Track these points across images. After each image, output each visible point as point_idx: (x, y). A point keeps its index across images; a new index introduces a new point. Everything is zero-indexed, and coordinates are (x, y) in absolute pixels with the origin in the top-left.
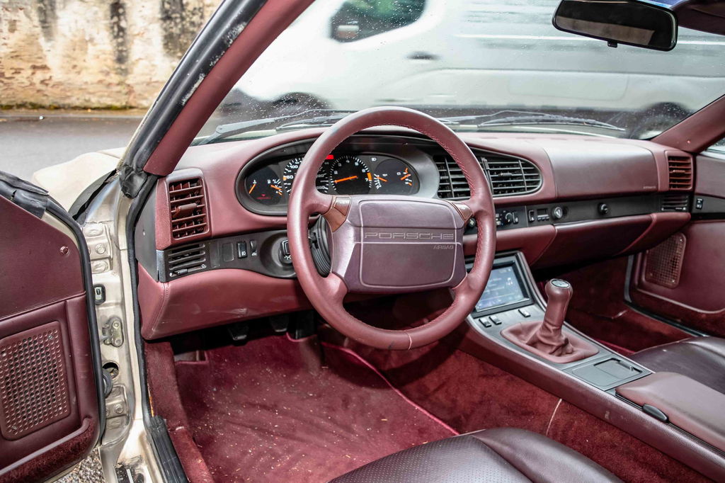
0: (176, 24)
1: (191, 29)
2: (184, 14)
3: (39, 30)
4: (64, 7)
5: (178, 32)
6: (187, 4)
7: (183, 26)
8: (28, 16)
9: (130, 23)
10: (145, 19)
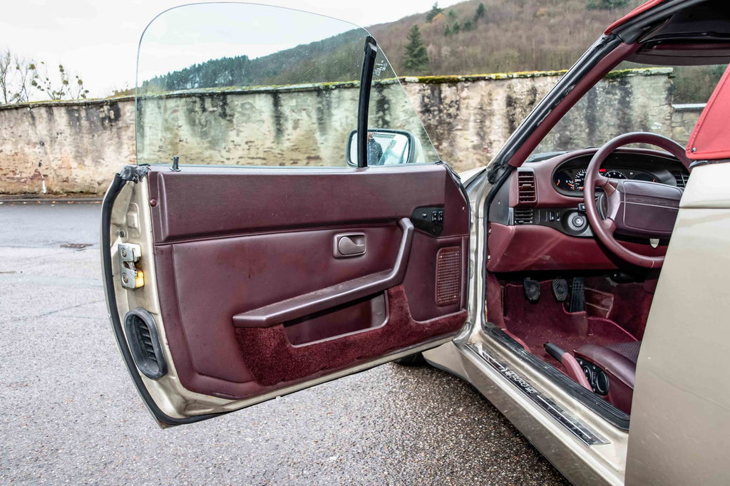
0: (434, 116)
1: (448, 120)
2: (442, 107)
3: (316, 126)
4: (338, 106)
5: (436, 123)
6: (445, 97)
7: (440, 117)
8: (309, 116)
9: (393, 117)
10: (406, 113)
